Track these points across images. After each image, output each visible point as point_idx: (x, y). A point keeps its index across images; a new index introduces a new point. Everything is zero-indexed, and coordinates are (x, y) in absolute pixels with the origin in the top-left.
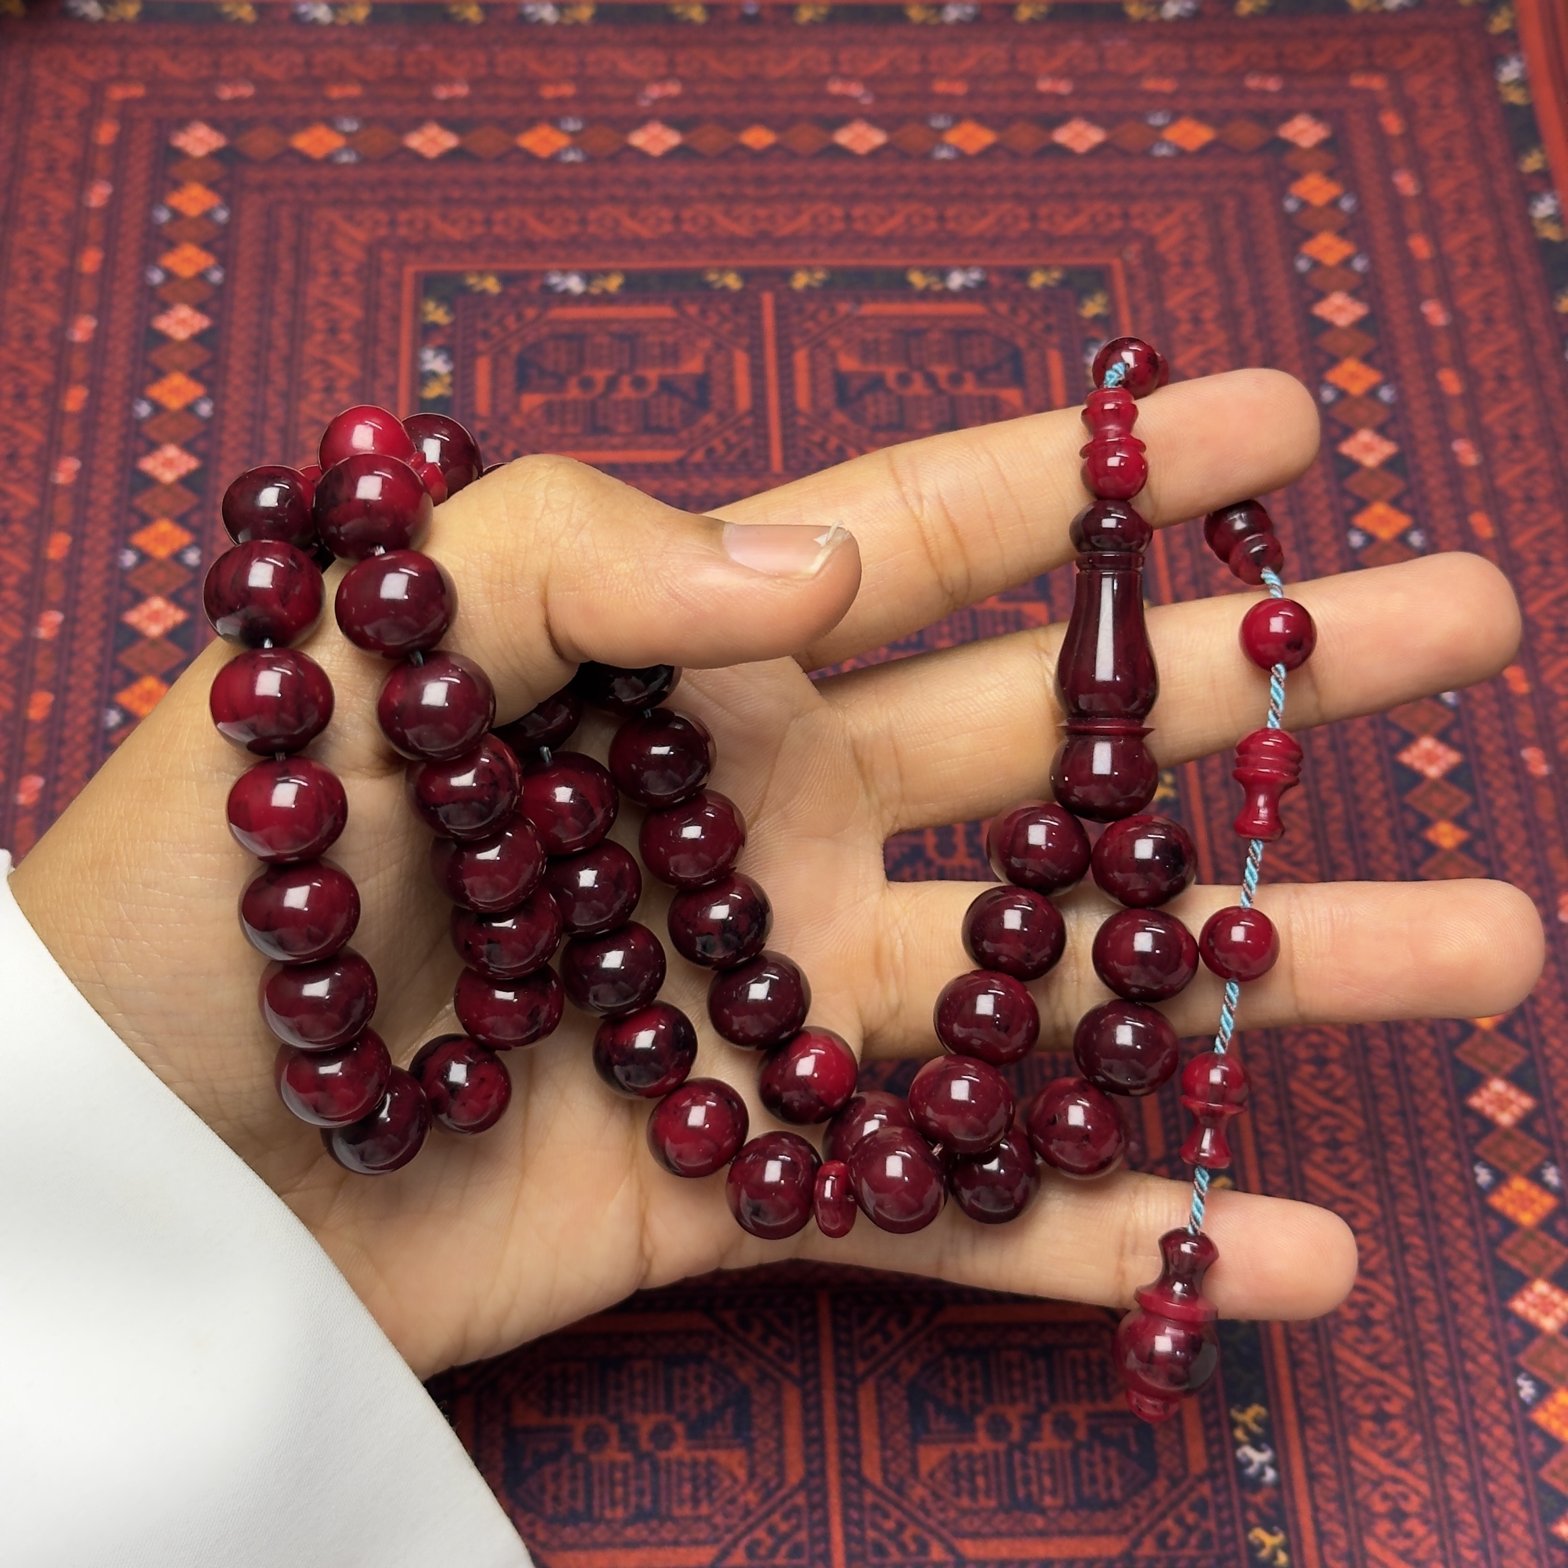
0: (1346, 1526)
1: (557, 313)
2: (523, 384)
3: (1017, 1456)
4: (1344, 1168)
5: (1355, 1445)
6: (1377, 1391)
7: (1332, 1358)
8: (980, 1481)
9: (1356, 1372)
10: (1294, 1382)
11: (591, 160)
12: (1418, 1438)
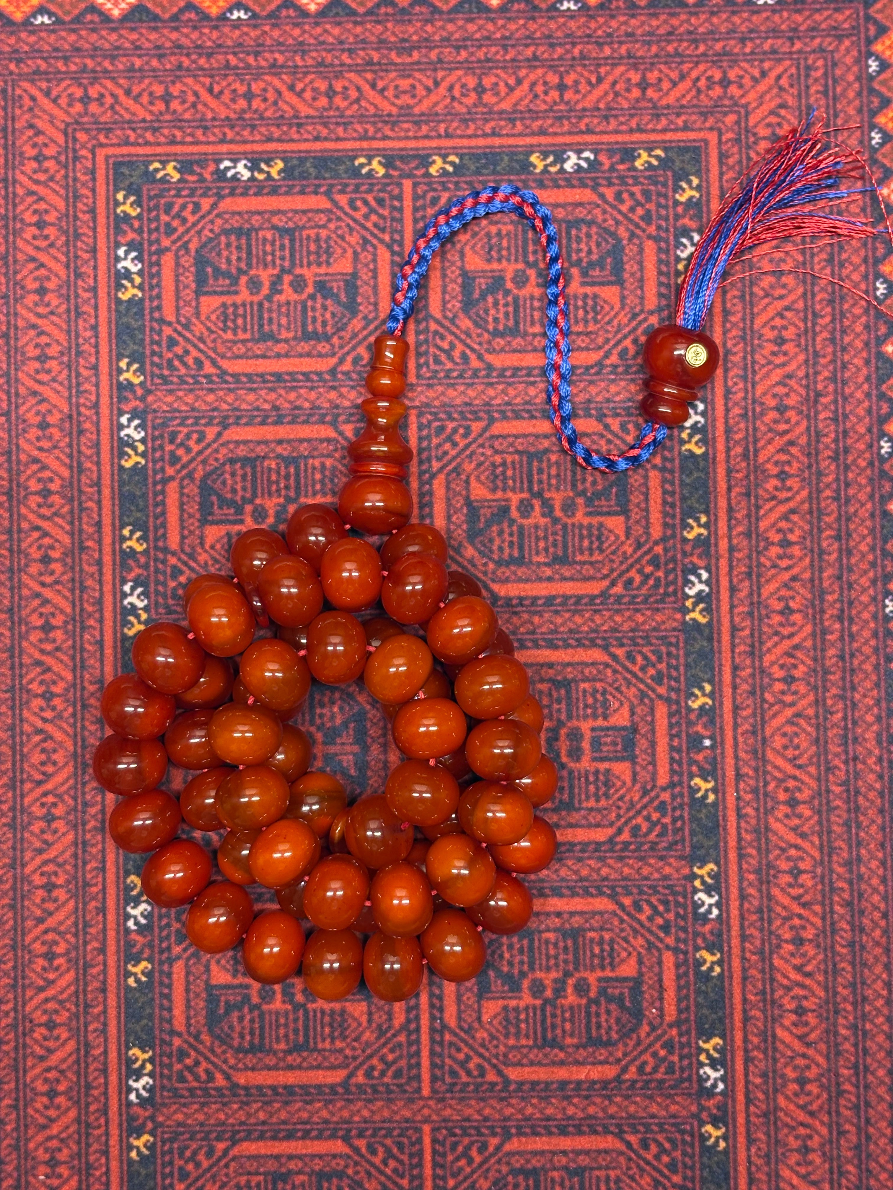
1: (226, 204)
2: (202, 286)
4: (806, 1030)
11: (254, 17)
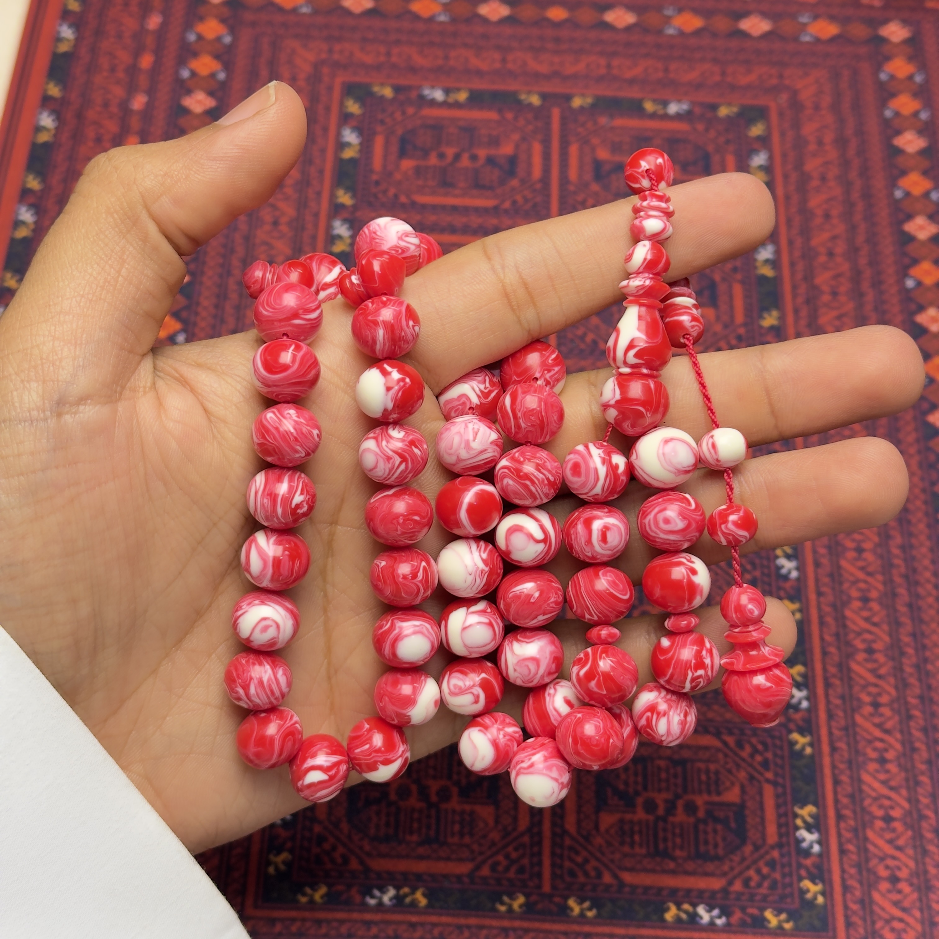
0: (861, 883)
1: (427, 112)
2: (403, 153)
3: (661, 824)
5: (870, 834)
6: (887, 803)
7: (860, 780)
8: (637, 838)
9: (874, 790)
10: (835, 793)
11: (454, 20)
12: (910, 833)
